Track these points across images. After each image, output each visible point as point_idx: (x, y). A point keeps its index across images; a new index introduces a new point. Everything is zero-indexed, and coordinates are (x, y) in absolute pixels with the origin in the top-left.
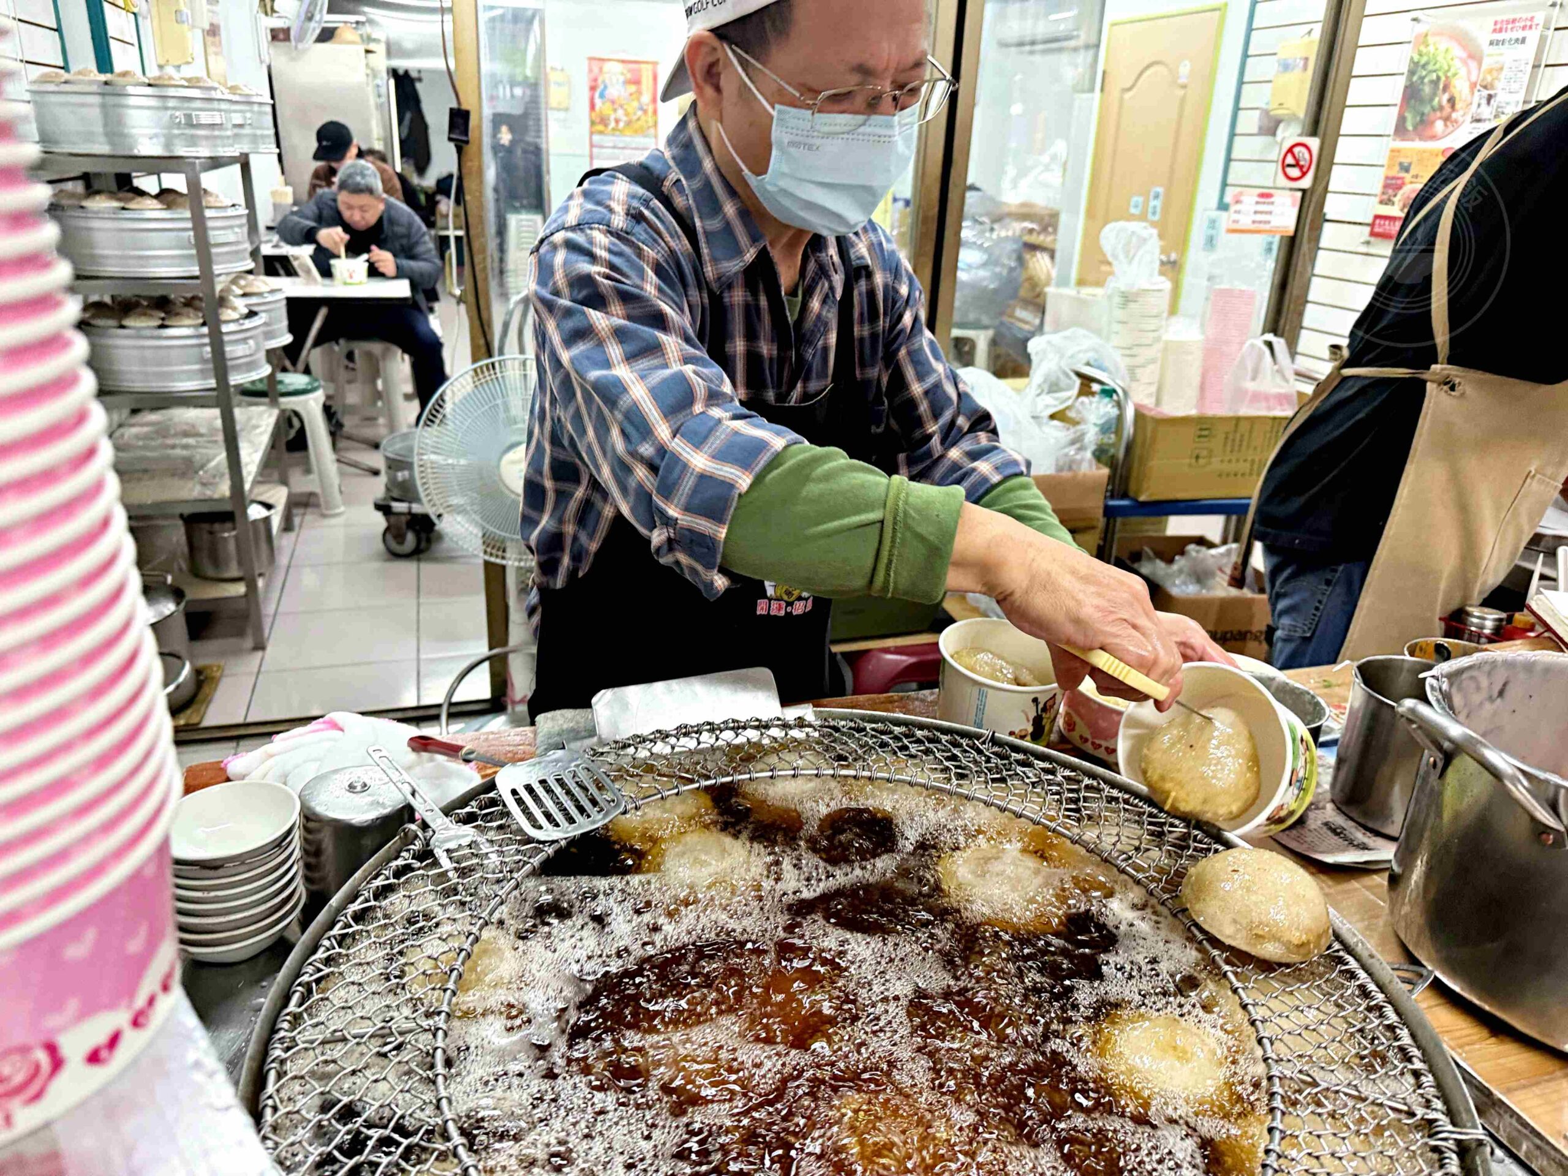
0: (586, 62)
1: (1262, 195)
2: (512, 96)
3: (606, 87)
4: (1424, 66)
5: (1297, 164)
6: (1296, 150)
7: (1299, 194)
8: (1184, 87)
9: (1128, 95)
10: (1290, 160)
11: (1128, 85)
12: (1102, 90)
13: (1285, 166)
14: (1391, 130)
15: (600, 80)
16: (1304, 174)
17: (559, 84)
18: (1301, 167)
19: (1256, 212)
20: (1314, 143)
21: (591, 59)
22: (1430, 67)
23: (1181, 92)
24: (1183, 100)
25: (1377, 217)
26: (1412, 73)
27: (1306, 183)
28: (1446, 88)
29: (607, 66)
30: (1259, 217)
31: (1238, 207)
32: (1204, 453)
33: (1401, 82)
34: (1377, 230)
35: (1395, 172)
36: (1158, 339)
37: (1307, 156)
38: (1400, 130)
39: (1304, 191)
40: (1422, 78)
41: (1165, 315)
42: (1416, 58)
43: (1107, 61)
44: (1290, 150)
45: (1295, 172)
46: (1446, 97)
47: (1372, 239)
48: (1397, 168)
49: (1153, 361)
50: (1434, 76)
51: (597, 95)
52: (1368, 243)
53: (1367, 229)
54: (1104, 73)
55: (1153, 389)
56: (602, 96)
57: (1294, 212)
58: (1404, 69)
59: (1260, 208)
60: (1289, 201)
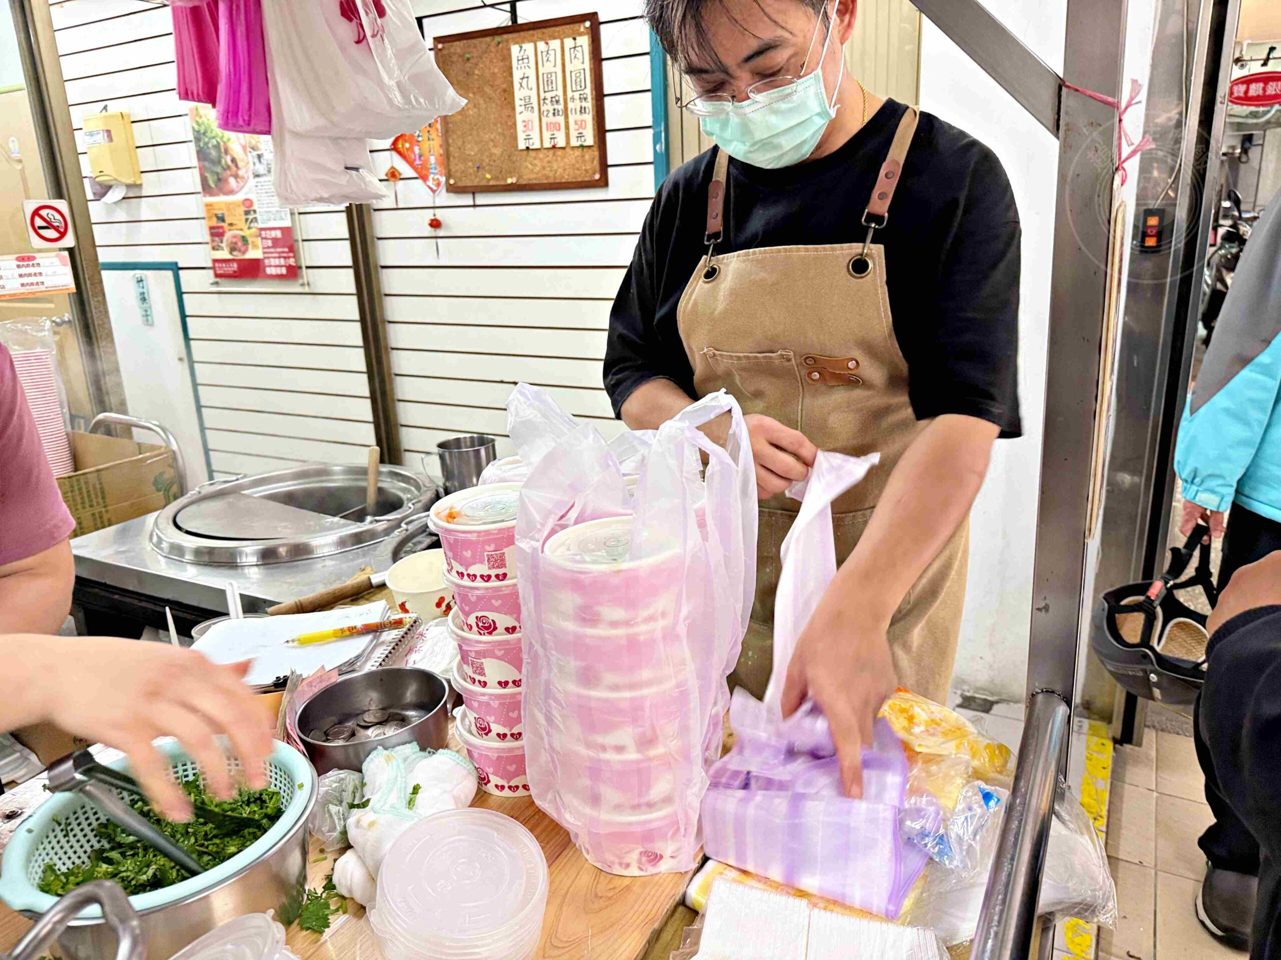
1: (22, 259)
4: (204, 134)
5: (49, 226)
6: (43, 212)
7: (66, 253)
10: (39, 222)
13: (36, 229)
14: (199, 188)
16: (63, 235)
18: (56, 229)
19: (21, 276)
20: (62, 205)
22: (209, 134)
23: (19, 167)
24: (22, 171)
25: (215, 261)
26: (198, 139)
27: (69, 241)
28: (226, 152)
30: (26, 280)
33: (192, 148)
34: (219, 272)
35: (214, 222)
37: (58, 216)
38: (206, 189)
39: (71, 251)
40: (206, 144)
42: (196, 127)
44: (36, 213)
45: (51, 234)
46: (229, 159)
47: (218, 280)
48: (215, 219)
50: (214, 142)
52: (216, 283)
53: (211, 272)
57: (68, 270)
58: (191, 137)
59: (24, 271)
60: (56, 261)
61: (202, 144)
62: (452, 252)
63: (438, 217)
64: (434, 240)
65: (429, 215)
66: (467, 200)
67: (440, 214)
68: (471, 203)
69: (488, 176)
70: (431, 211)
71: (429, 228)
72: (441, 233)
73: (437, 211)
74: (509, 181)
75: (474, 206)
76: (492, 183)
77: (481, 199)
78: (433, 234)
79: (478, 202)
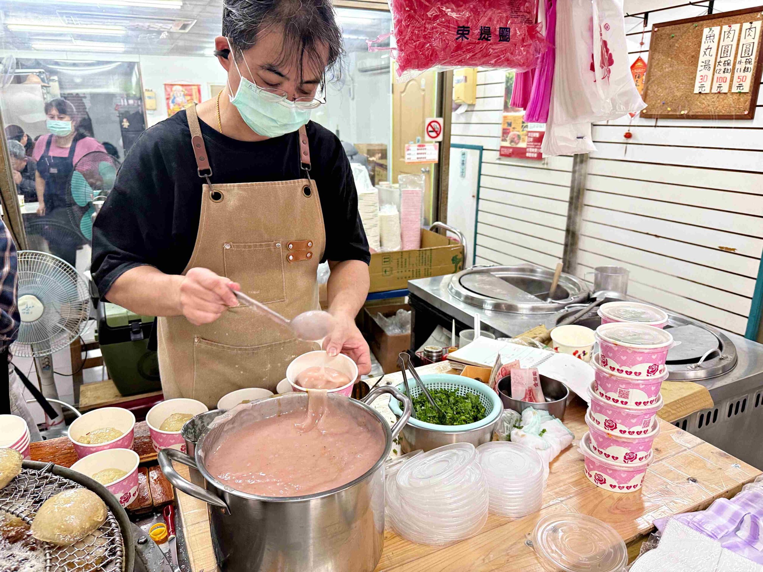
0: (163, 86)
1: (420, 146)
2: (128, 104)
3: (175, 98)
5: (434, 130)
6: (433, 124)
7: (438, 144)
8: (424, 90)
9: (403, 95)
10: (430, 129)
11: (402, 90)
12: (393, 92)
13: (428, 132)
15: (171, 94)
16: (438, 135)
17: (150, 98)
18: (436, 132)
19: (418, 154)
20: (441, 120)
21: (165, 85)
23: (423, 93)
25: (502, 147)
26: (507, 82)
27: (440, 138)
29: (174, 88)
30: (420, 156)
31: (409, 152)
32: (388, 269)
33: (503, 86)
34: (502, 153)
35: (506, 126)
36: (376, 216)
37: (438, 126)
38: (506, 108)
39: (440, 143)
41: (378, 205)
42: (508, 75)
43: (393, 79)
44: (430, 124)
45: (433, 134)
47: (501, 157)
48: (506, 125)
49: (375, 226)
51: (170, 101)
52: (499, 159)
53: (498, 153)
54: (393, 85)
55: (378, 238)
56: (173, 102)
57: (436, 152)
58: (504, 80)
59: (420, 151)
60: (433, 148)
61: (509, 84)
62: (634, 153)
63: (631, 132)
64: (625, 145)
65: (626, 130)
66: (652, 122)
67: (632, 130)
68: (654, 124)
69: (669, 109)
70: (627, 128)
71: (624, 138)
72: (630, 141)
73: (631, 128)
74: (682, 113)
75: (655, 126)
76: (670, 113)
77: (661, 123)
78: (626, 142)
79: (659, 124)
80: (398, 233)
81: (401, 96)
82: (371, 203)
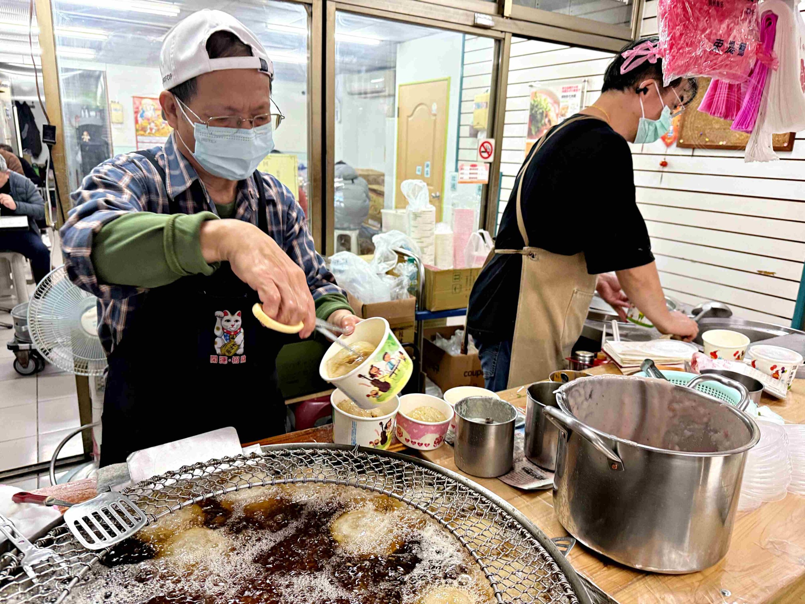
0: (132, 99)
1: (472, 165)
2: (89, 116)
3: (144, 112)
4: (537, 106)
5: (486, 151)
6: (485, 145)
7: (488, 165)
8: (435, 115)
9: (410, 119)
10: (483, 149)
11: (410, 114)
12: (398, 116)
13: (481, 152)
14: (526, 134)
15: (140, 108)
16: (489, 156)
17: (116, 110)
18: (488, 153)
19: (470, 174)
20: (492, 141)
21: (134, 97)
22: (539, 107)
24: (435, 122)
26: (532, 109)
27: (491, 159)
28: (546, 116)
29: (144, 101)
30: (472, 176)
31: (462, 171)
32: (458, 286)
33: (528, 113)
36: (432, 234)
37: (490, 147)
39: (490, 163)
40: (536, 112)
41: (434, 223)
42: (533, 102)
43: (399, 104)
44: (482, 145)
45: (485, 155)
46: (547, 120)
49: (431, 244)
50: (541, 111)
51: (139, 116)
54: (398, 108)
55: (433, 257)
56: (142, 116)
57: (487, 173)
59: (472, 171)
60: (484, 168)
61: (533, 112)
62: (670, 180)
63: (667, 160)
64: (661, 173)
65: (661, 159)
66: (689, 152)
67: (668, 159)
68: (691, 153)
69: (707, 140)
70: (664, 157)
71: (659, 166)
72: (666, 169)
73: (667, 157)
74: (721, 143)
75: (693, 156)
76: (708, 144)
77: (698, 152)
78: (661, 170)
79: (695, 154)
80: (452, 252)
81: (407, 120)
82: (429, 221)
